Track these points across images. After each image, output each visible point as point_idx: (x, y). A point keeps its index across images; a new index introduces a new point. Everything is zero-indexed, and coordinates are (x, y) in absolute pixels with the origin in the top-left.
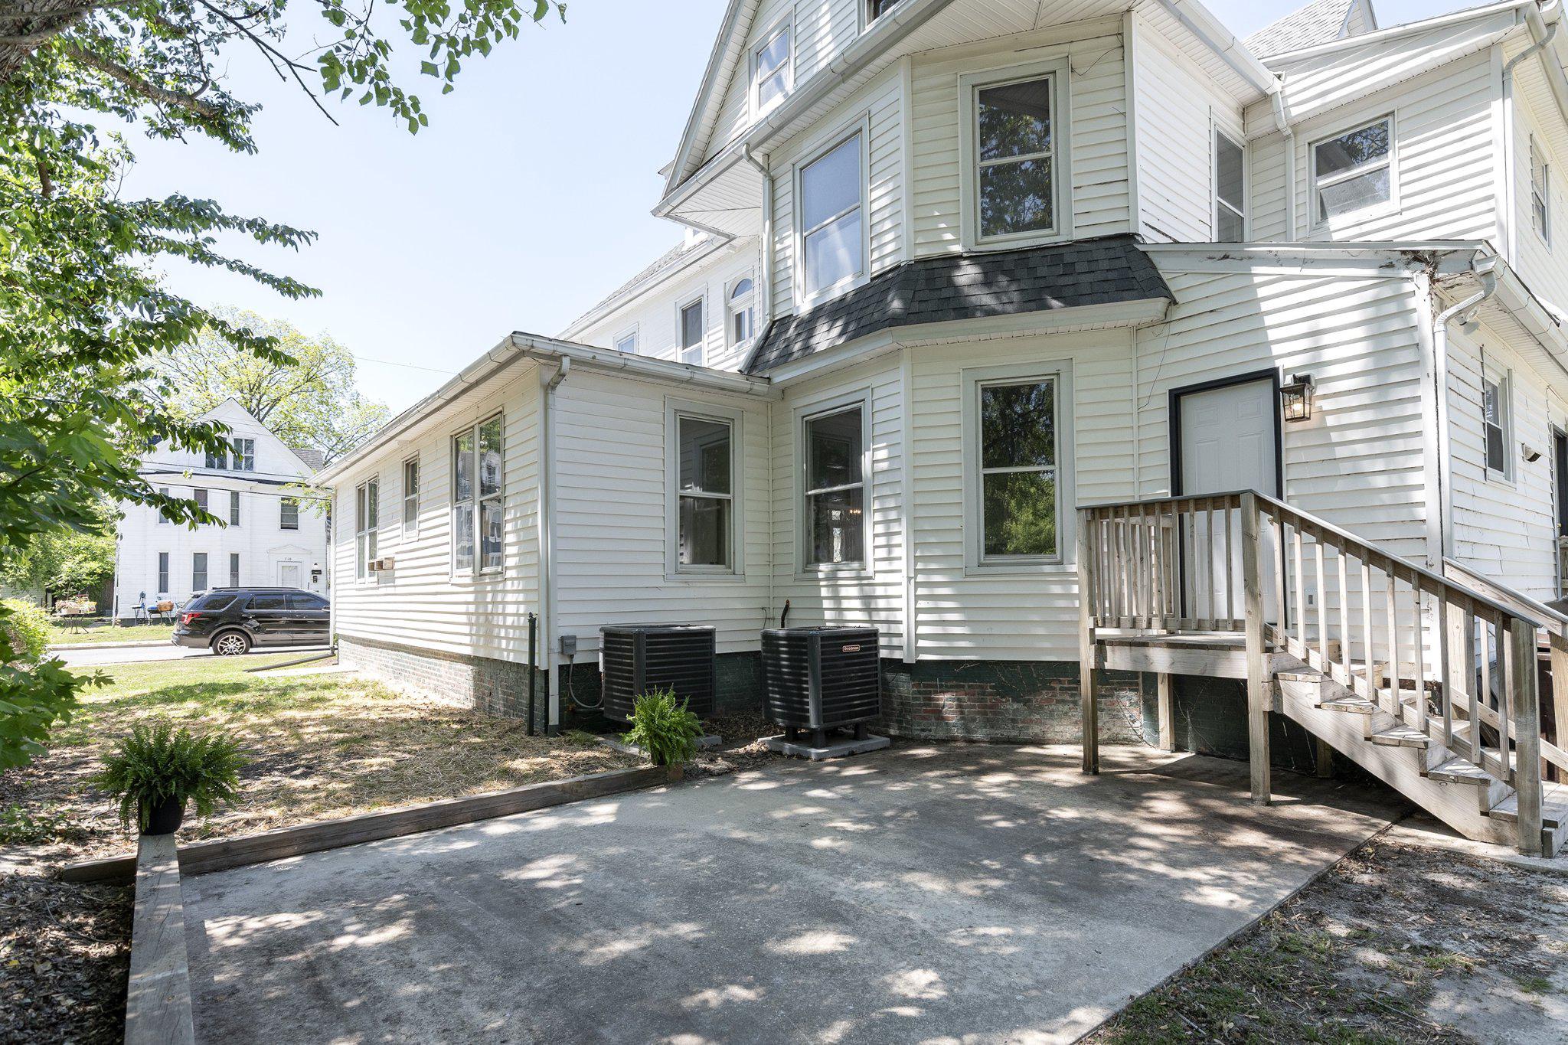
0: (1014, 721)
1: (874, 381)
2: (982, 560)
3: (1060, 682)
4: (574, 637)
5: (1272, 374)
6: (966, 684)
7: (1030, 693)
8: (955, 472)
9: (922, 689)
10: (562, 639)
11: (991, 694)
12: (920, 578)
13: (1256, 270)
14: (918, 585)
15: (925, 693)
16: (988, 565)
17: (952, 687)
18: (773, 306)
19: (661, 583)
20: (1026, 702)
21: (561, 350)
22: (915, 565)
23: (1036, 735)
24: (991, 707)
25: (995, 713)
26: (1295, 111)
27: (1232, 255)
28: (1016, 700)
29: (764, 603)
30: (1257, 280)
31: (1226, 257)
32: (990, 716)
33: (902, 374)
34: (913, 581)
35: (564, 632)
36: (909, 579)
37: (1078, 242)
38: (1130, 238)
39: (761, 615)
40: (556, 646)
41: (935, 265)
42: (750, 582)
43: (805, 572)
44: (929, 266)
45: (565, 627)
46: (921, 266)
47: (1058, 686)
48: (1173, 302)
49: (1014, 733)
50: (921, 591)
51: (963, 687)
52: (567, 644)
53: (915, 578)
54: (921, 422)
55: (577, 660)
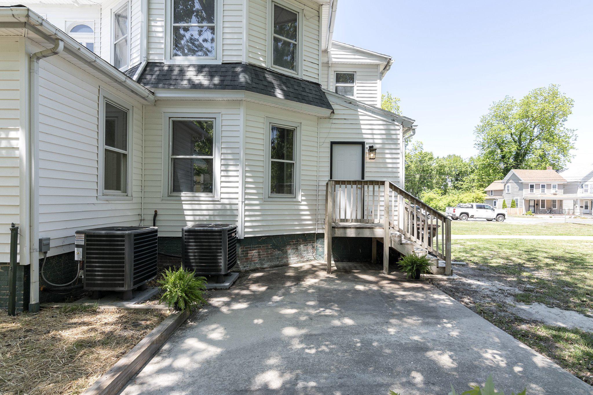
0: (278, 258)
1: (223, 111)
2: (270, 196)
3: (293, 242)
4: (49, 239)
5: (363, 144)
6: (262, 246)
7: (283, 247)
8: (261, 158)
9: (245, 249)
10: (41, 241)
11: (270, 249)
12: (247, 202)
13: (359, 110)
14: (246, 205)
15: (246, 251)
16: (271, 197)
17: (256, 247)
18: (148, 54)
19: (94, 201)
20: (282, 250)
21: (60, 35)
22: (245, 196)
23: (285, 262)
24: (270, 254)
25: (272, 256)
26: (334, 60)
27: (352, 103)
28: (279, 250)
29: (139, 212)
30: (359, 113)
31: (350, 103)
32: (270, 257)
33: (242, 111)
34: (244, 203)
35: (43, 236)
36: (242, 202)
37: (304, 80)
38: (318, 85)
39: (138, 218)
40: (37, 246)
41: (257, 69)
42: (135, 201)
43: (169, 196)
44: (254, 68)
45: (41, 232)
46: (251, 67)
47: (292, 243)
48: (333, 112)
49: (278, 263)
50: (247, 208)
51: (261, 247)
52: (44, 244)
53: (245, 202)
54: (249, 135)
55: (49, 255)
